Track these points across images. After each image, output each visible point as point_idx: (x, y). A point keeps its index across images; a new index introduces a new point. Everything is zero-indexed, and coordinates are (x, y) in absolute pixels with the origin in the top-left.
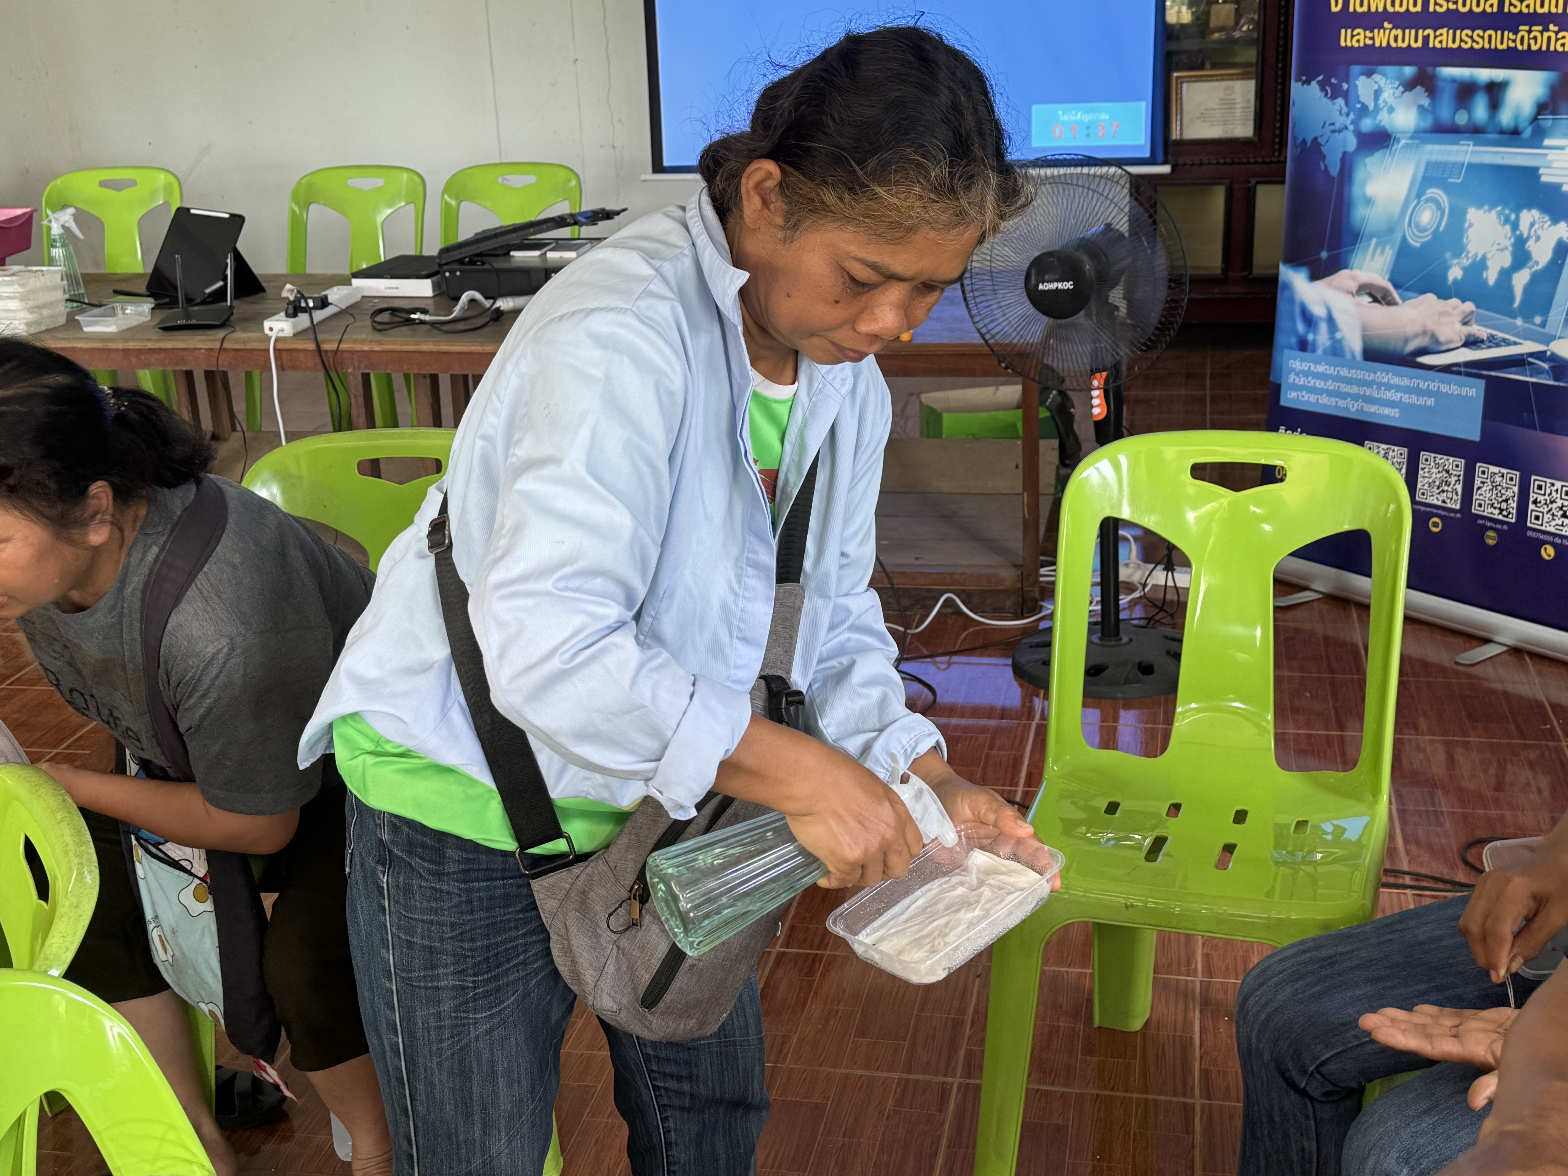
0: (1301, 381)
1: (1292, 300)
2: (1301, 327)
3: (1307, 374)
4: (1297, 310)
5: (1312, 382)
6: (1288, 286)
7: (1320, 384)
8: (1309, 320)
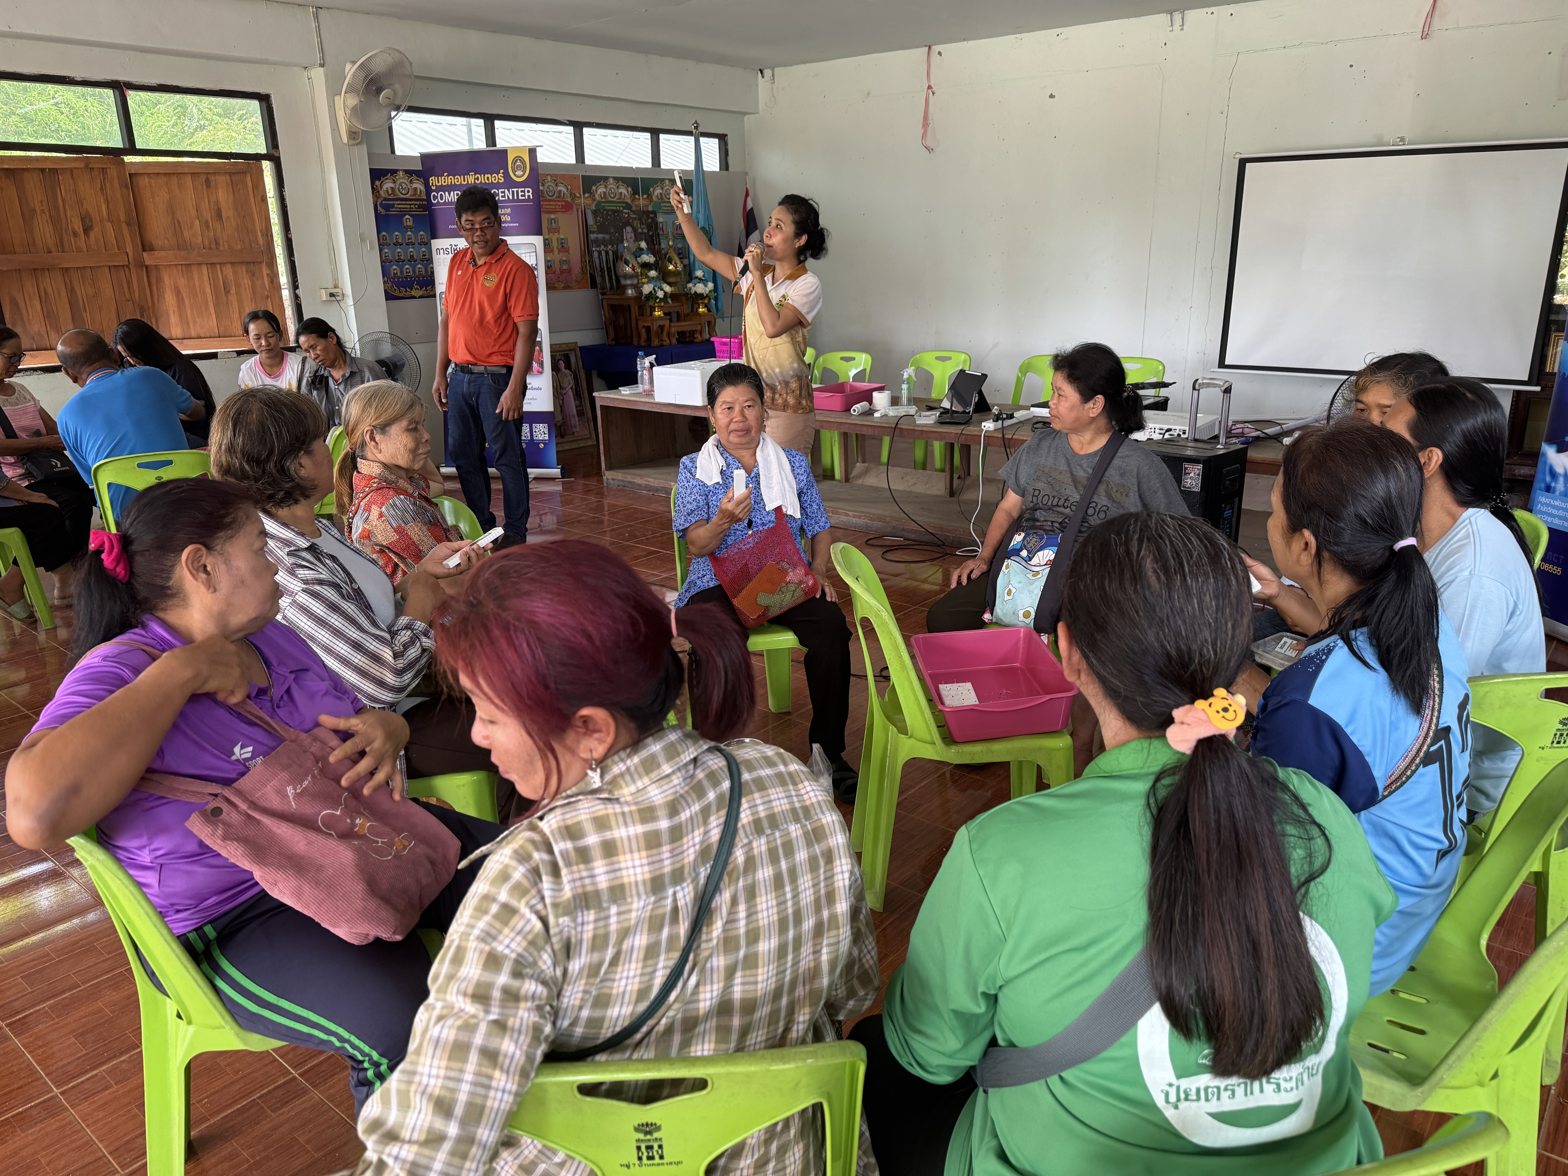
0: (1544, 509)
1: (1545, 462)
2: (1548, 479)
3: (1547, 505)
4: (1547, 469)
5: (1551, 510)
6: (1544, 455)
7: (1555, 512)
8: (1554, 475)
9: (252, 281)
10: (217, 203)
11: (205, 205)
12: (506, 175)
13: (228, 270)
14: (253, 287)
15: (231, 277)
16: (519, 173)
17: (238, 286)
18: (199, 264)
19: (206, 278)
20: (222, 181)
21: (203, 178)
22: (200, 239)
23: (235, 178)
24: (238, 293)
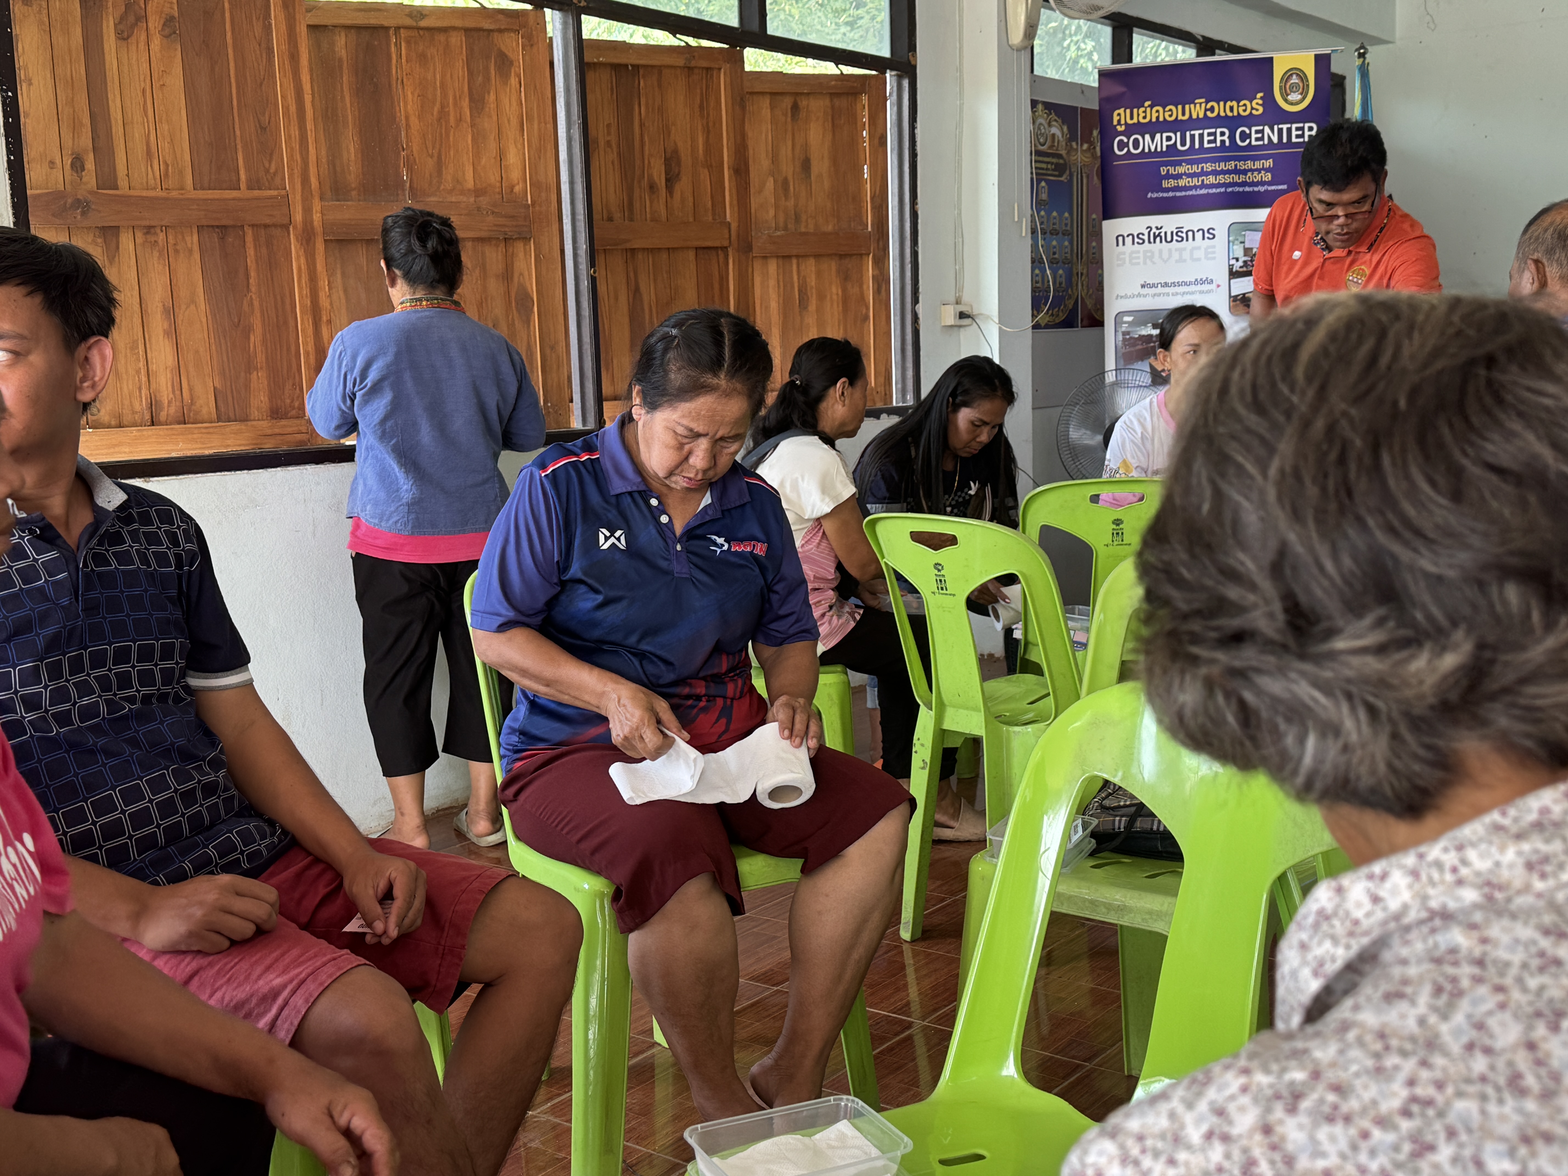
9: (844, 290)
10: (806, 147)
11: (786, 151)
12: (1269, 101)
13: (810, 267)
14: (845, 300)
15: (812, 281)
16: (1294, 97)
17: (821, 297)
18: (765, 258)
19: (772, 282)
20: (817, 106)
21: (787, 102)
22: (772, 212)
23: (837, 102)
24: (819, 310)
